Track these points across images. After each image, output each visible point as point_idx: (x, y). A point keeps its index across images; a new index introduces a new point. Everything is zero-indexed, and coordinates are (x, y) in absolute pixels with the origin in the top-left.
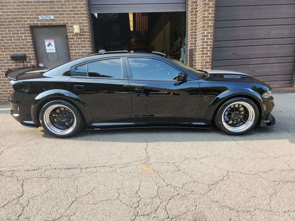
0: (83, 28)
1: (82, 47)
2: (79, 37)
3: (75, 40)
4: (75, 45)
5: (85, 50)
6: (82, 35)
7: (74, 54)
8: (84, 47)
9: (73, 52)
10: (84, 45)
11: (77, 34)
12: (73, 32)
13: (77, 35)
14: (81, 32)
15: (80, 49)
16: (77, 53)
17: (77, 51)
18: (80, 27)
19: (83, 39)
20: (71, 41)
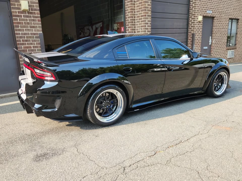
0: (32, 5)
1: (31, 27)
2: (27, 14)
3: (23, 18)
4: (23, 24)
5: (35, 31)
6: (31, 13)
7: (21, 36)
8: (34, 27)
9: (19, 33)
10: (34, 24)
11: (24, 11)
12: (20, 9)
13: (25, 13)
14: (29, 9)
15: (28, 30)
16: (25, 34)
17: (25, 32)
18: (29, 3)
19: (32, 18)
20: (17, 19)
